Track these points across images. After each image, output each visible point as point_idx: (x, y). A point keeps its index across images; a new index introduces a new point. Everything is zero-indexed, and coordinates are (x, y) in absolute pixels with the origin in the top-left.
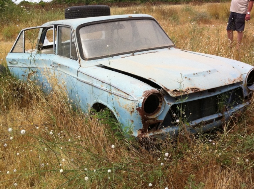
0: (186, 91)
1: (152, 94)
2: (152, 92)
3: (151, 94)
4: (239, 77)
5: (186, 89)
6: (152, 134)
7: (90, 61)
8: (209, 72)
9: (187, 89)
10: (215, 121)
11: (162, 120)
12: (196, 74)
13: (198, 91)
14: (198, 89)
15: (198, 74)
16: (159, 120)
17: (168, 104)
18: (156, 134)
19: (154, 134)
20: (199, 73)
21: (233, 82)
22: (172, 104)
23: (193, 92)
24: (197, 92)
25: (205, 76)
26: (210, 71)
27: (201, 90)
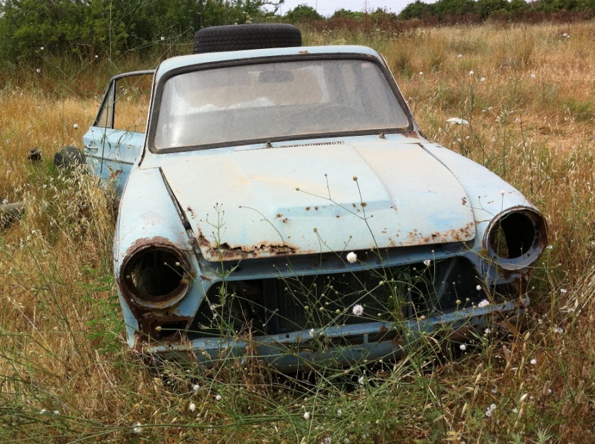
0: (251, 252)
1: (145, 249)
2: (148, 245)
3: (143, 248)
4: (457, 229)
5: (256, 245)
6: (162, 348)
7: (161, 155)
8: (360, 207)
9: (259, 247)
10: (370, 341)
11: (189, 317)
12: (314, 209)
13: (290, 253)
14: (293, 250)
15: (320, 209)
16: (182, 316)
17: (204, 278)
18: (175, 351)
19: (170, 348)
20: (324, 207)
21: (427, 240)
22: (215, 278)
23: (273, 254)
24: (284, 257)
25: (338, 217)
26: (363, 205)
27: (298, 253)
